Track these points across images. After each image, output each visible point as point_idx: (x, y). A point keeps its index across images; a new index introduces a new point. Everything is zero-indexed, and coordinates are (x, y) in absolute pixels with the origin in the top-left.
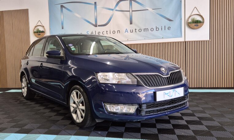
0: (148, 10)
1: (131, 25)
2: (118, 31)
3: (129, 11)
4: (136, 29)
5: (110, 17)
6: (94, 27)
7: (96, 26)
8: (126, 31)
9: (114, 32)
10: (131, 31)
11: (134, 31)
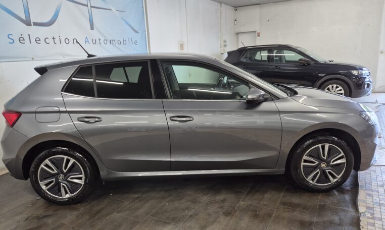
0: (111, 10)
1: (93, 31)
2: (73, 40)
3: (87, 6)
4: (100, 40)
5: (56, 10)
6: (25, 26)
7: (28, 23)
8: (87, 41)
9: (67, 41)
10: (94, 43)
11: (98, 41)
